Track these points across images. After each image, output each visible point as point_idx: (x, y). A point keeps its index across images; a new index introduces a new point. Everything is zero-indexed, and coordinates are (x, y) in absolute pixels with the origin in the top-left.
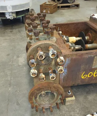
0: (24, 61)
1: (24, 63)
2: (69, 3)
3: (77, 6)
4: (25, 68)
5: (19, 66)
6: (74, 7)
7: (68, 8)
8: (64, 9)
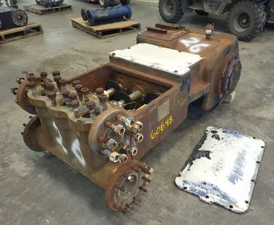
0: (26, 166)
1: (29, 168)
2: (19, 27)
3: (38, 29)
4: (40, 176)
5: (25, 178)
6: (32, 32)
7: (21, 37)
8: (14, 40)
